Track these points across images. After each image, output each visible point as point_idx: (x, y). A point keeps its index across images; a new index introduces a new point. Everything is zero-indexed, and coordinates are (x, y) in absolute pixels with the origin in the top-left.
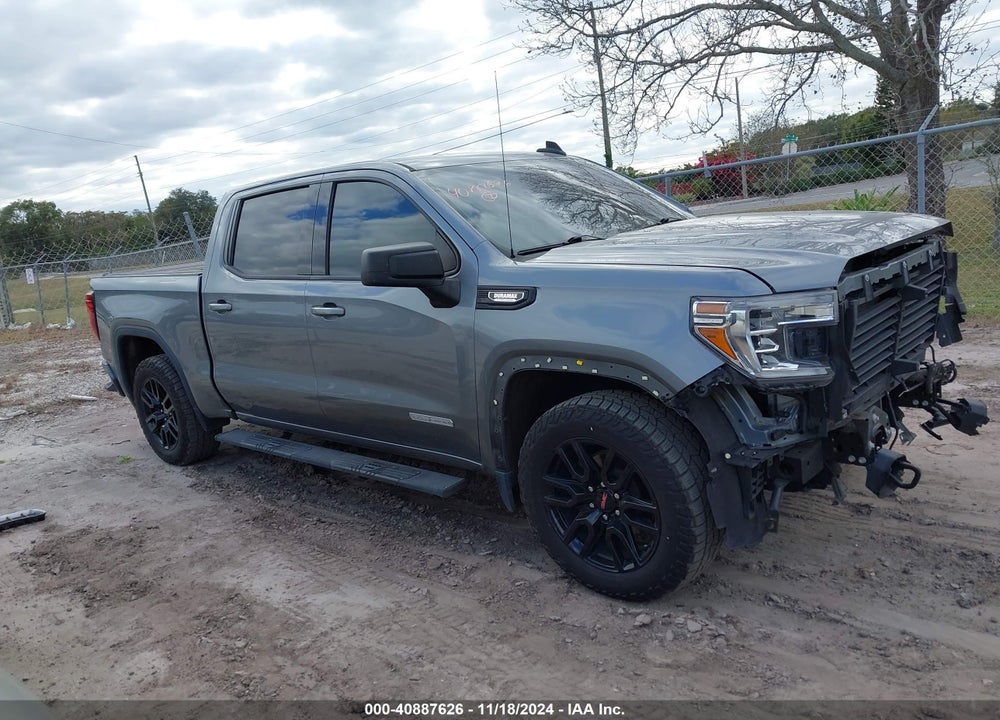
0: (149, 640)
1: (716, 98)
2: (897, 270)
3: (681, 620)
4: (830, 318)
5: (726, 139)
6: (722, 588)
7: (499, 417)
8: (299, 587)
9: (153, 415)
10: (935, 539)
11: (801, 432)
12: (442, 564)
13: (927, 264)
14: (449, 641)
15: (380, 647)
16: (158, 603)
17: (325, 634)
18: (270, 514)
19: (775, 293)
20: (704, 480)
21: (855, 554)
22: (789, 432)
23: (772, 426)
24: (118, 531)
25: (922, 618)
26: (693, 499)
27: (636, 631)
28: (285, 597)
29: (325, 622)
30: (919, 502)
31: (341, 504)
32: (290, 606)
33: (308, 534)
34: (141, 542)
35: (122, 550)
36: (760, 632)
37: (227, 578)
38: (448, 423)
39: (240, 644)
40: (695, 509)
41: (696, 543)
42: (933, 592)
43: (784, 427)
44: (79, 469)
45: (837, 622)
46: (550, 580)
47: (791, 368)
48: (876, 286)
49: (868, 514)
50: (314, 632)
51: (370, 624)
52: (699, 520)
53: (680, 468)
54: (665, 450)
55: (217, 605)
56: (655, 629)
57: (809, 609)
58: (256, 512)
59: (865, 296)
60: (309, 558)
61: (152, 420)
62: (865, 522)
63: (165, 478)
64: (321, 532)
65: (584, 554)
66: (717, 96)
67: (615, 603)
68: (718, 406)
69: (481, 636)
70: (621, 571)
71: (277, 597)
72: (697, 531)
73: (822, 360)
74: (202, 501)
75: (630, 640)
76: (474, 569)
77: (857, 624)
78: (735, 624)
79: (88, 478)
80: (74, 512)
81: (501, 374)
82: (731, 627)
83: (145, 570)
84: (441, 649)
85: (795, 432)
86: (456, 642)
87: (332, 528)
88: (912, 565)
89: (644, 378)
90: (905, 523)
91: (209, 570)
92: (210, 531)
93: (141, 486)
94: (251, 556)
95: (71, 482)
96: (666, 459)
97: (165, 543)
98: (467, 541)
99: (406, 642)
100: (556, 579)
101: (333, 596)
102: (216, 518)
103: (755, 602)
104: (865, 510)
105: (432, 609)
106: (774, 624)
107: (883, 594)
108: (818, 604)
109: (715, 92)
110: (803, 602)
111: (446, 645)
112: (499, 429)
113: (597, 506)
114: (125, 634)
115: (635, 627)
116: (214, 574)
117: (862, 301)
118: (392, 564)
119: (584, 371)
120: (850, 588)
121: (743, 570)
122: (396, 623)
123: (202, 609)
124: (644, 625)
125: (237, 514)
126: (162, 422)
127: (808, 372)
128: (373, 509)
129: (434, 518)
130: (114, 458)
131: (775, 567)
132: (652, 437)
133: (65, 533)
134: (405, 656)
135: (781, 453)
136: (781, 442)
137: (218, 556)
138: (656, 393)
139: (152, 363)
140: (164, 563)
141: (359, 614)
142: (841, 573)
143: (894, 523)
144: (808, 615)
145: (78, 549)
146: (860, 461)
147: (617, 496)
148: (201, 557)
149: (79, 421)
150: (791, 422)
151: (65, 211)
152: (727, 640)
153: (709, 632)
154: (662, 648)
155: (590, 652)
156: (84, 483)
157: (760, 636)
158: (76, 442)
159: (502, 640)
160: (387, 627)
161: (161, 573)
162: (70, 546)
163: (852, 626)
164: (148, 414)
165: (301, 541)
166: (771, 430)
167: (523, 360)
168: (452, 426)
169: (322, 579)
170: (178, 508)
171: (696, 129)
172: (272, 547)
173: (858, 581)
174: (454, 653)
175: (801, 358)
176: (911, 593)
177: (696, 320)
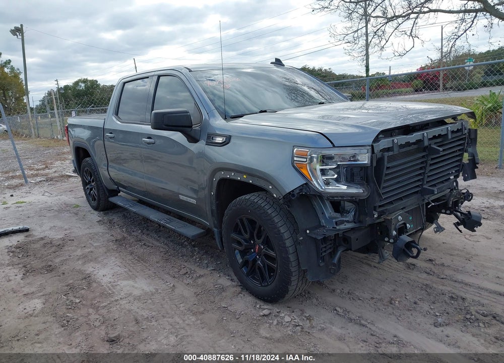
0: (41, 294)
1: (411, 37)
2: (420, 138)
3: (283, 315)
4: (366, 162)
5: (433, 60)
6: (315, 301)
7: (214, 201)
8: (118, 276)
9: (88, 186)
10: (441, 287)
11: (355, 223)
12: (187, 272)
13: (446, 135)
14: (169, 311)
15: (137, 310)
16: (55, 276)
17: (117, 301)
18: (124, 238)
19: (334, 146)
20: (296, 243)
21: (394, 290)
22: (348, 222)
23: (338, 218)
24: (55, 240)
25: (410, 329)
26: (291, 252)
27: (260, 318)
28: (110, 280)
29: (120, 295)
30: (444, 266)
31: (159, 237)
32: (109, 285)
33: (136, 251)
34: (63, 246)
35: (53, 249)
36: (321, 326)
37: (89, 268)
38: (194, 202)
39: (78, 301)
40: (292, 258)
41: (292, 276)
42: (424, 316)
43: (344, 219)
44: (55, 209)
45: (364, 326)
46: (234, 286)
47: (343, 188)
48: (402, 146)
49: (413, 269)
50: (112, 299)
51: (138, 298)
52: (294, 264)
53: (286, 235)
54: (280, 225)
55: (78, 280)
56: (270, 318)
57: (353, 317)
58: (119, 237)
59: (393, 151)
60: (130, 262)
61: (88, 188)
62: (409, 273)
63: (89, 216)
64: (142, 250)
65: (248, 275)
66: (411, 36)
67: (258, 301)
68: (312, 205)
69: (186, 311)
70: (262, 286)
71: (105, 281)
72: (293, 269)
73: (361, 185)
74: (100, 229)
75: (255, 322)
76: (200, 276)
77: (373, 328)
78: (310, 320)
79: (56, 213)
80: (43, 229)
81: (214, 179)
82: (308, 321)
83: (57, 260)
84: (164, 315)
85: (351, 222)
86: (173, 312)
87: (149, 248)
88: (420, 299)
89: (271, 187)
90: (431, 276)
91: (84, 263)
92: (95, 244)
93: (77, 219)
94: (106, 258)
95: (48, 215)
96: (280, 230)
97: (73, 248)
98: (206, 262)
99: (151, 309)
100: (237, 286)
101: (131, 282)
102: (101, 238)
103: (328, 310)
104: (412, 267)
105: (171, 295)
106: (331, 323)
107: (396, 314)
108: (359, 315)
109: (411, 33)
110: (352, 313)
111: (168, 314)
112: (214, 208)
113: (254, 252)
114: (33, 289)
115: (260, 316)
116: (85, 265)
117: (391, 153)
118: (166, 270)
119: (246, 181)
120: (381, 308)
121: (331, 292)
122: (151, 299)
123: (71, 282)
124: (264, 315)
125: (112, 237)
126: (91, 189)
127: (353, 191)
128: (171, 241)
129: (196, 249)
130: (72, 205)
131: (349, 293)
132: (275, 218)
133: (34, 239)
134: (146, 316)
135: (340, 232)
136: (342, 227)
137: (91, 257)
138: (275, 195)
139: (87, 161)
140: (68, 257)
141: (137, 293)
142: (381, 300)
143: (425, 275)
144: (351, 320)
145: (35, 247)
146: (390, 241)
147: (262, 247)
148: (84, 257)
149: (67, 186)
150: (350, 217)
151: (102, 85)
152: (302, 328)
153: (294, 323)
154: (269, 329)
155: (232, 326)
156: (54, 215)
157: (320, 328)
158: (61, 195)
159: (194, 314)
160: (146, 301)
161: (63, 263)
162: (32, 245)
163: (370, 329)
164: (87, 185)
165: (132, 253)
166: (337, 220)
167: (223, 173)
168: (195, 203)
169: (130, 273)
170: (87, 231)
171: (396, 54)
172: (117, 255)
173: (387, 305)
174: (169, 318)
175: (350, 183)
176: (412, 315)
177: (295, 159)
